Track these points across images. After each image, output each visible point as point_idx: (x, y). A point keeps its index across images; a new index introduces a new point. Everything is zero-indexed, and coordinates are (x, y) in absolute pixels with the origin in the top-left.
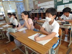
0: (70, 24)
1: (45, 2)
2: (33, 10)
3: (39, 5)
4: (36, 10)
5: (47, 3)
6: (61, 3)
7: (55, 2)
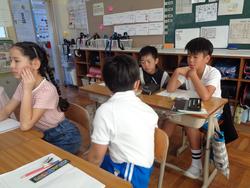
0: (204, 112)
1: (132, 10)
2: (82, 36)
3: (108, 20)
4: (96, 36)
5: (139, 15)
6: (189, 21)
7: (166, 13)
